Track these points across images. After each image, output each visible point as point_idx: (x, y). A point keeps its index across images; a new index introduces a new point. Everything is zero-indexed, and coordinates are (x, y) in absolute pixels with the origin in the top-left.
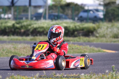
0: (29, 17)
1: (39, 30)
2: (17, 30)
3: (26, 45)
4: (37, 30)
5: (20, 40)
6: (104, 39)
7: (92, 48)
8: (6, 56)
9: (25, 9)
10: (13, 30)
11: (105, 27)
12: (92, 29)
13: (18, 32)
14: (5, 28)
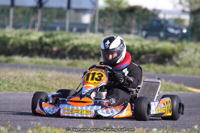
0: (67, 26)
1: (82, 48)
2: (46, 48)
3: (61, 74)
4: (79, 49)
5: (50, 64)
6: (190, 70)
7: (168, 83)
8: (27, 91)
9: (60, 14)
10: (39, 47)
11: (192, 50)
12: (170, 52)
13: (48, 50)
14: (27, 43)
